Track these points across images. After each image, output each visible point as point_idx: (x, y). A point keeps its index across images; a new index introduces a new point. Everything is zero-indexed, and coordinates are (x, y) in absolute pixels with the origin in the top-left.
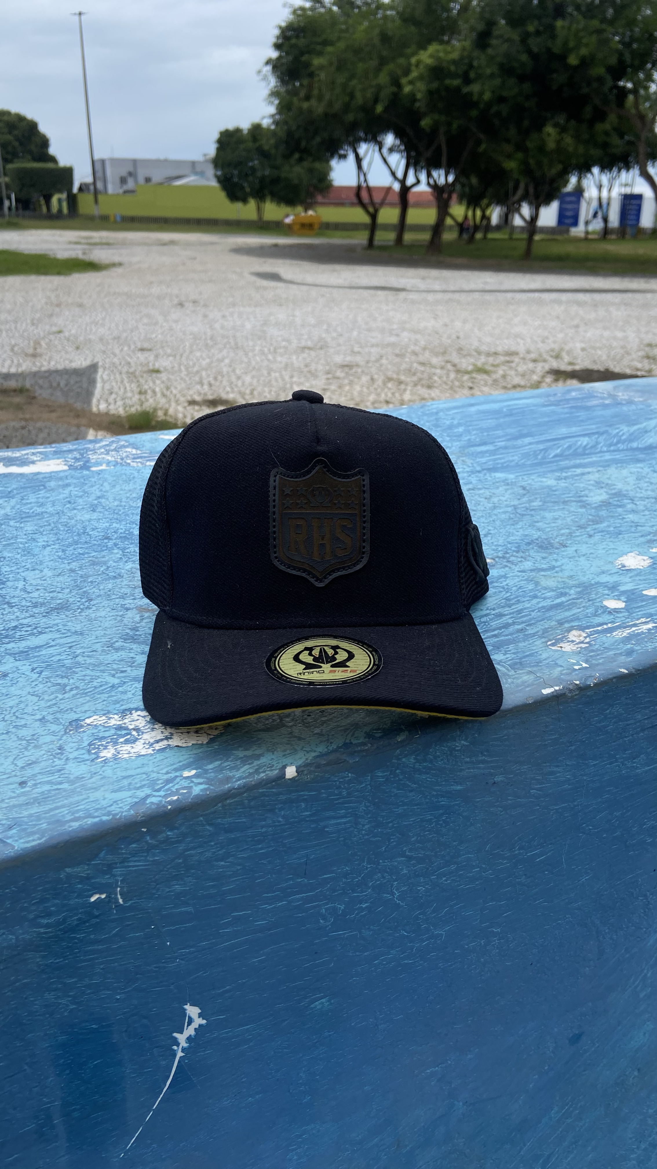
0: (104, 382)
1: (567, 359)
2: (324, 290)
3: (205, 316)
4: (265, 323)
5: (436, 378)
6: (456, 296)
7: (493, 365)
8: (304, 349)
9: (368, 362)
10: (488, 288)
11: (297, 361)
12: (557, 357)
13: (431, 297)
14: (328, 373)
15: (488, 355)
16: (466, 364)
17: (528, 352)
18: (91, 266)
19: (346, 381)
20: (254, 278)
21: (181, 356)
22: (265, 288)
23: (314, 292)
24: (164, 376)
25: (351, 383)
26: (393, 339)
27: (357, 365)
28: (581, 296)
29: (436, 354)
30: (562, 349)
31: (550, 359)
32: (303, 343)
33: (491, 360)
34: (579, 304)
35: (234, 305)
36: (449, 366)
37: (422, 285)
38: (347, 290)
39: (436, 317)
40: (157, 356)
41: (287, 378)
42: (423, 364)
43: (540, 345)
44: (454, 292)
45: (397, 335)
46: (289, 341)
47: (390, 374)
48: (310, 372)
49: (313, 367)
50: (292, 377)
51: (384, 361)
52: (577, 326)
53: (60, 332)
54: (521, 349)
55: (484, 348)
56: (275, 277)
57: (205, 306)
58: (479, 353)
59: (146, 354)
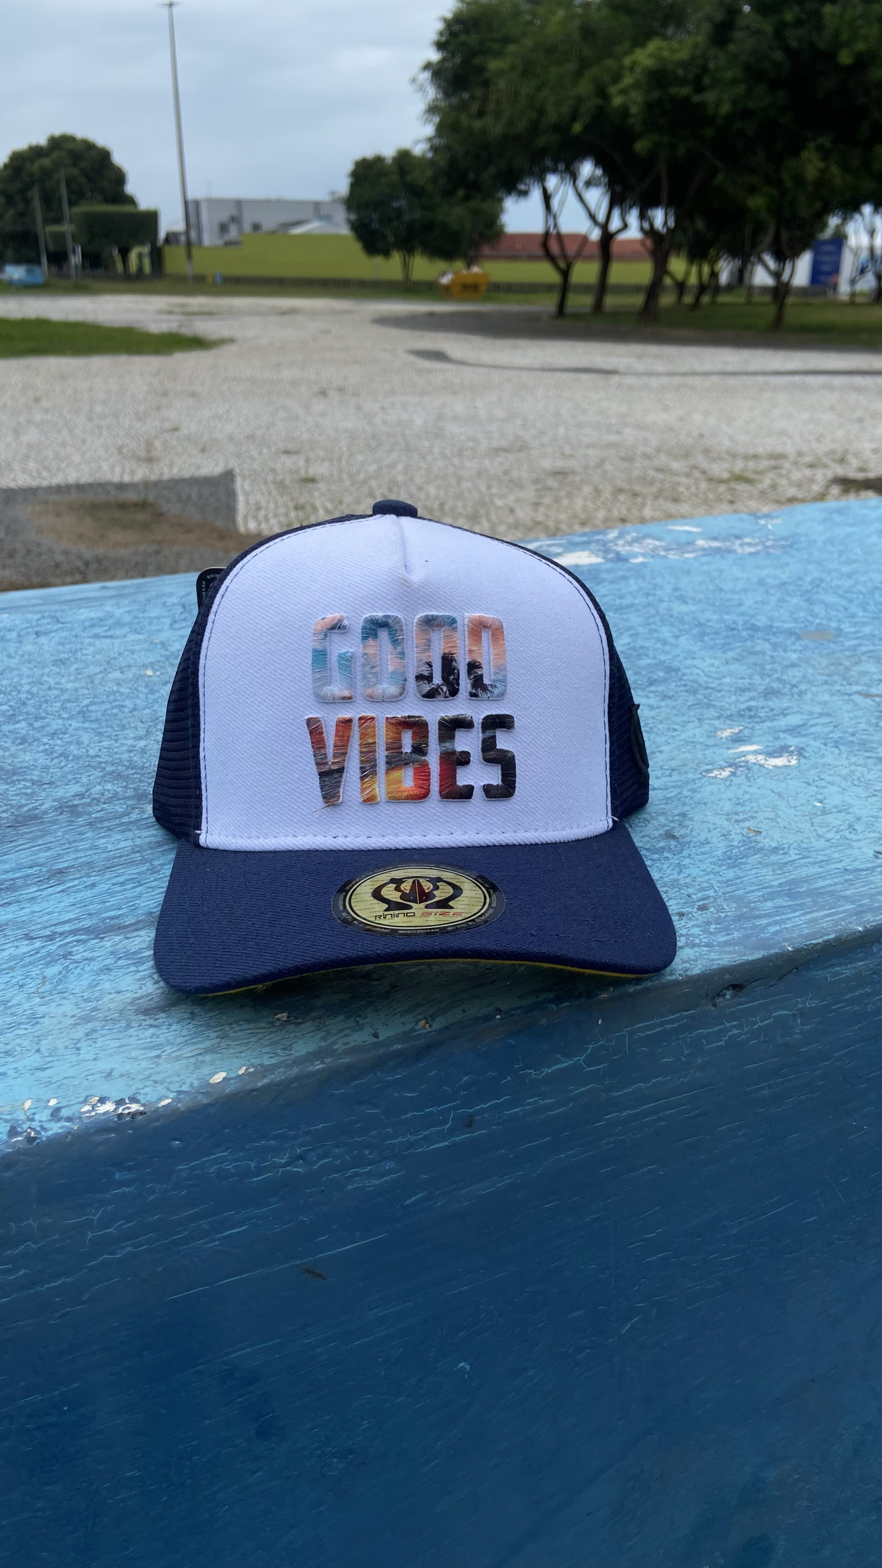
0: (246, 494)
1: (855, 463)
2: (511, 373)
3: (359, 408)
4: (440, 417)
5: (681, 489)
6: (689, 380)
7: (756, 472)
8: (498, 450)
9: (586, 468)
10: (730, 368)
11: (493, 466)
12: (842, 461)
13: (654, 382)
14: (536, 481)
15: (746, 458)
16: (718, 469)
17: (800, 454)
18: (197, 343)
19: (562, 493)
20: (412, 358)
21: (340, 459)
22: (430, 371)
23: (496, 375)
24: (322, 486)
25: (569, 495)
26: (613, 438)
27: (573, 472)
28: (859, 380)
29: (676, 458)
30: (846, 452)
31: (832, 464)
32: (495, 444)
33: (751, 464)
34: (859, 390)
35: (392, 393)
36: (696, 474)
37: (639, 366)
38: (539, 374)
39: (666, 408)
40: (308, 460)
41: (483, 488)
42: (660, 470)
43: (815, 445)
44: (684, 374)
45: (619, 433)
46: (476, 440)
47: (619, 483)
48: (511, 481)
49: (515, 474)
50: (489, 487)
51: (608, 467)
52: (860, 420)
53: (176, 429)
54: (789, 448)
55: (741, 449)
56: (439, 356)
57: (355, 394)
58: (734, 456)
59: (294, 458)
